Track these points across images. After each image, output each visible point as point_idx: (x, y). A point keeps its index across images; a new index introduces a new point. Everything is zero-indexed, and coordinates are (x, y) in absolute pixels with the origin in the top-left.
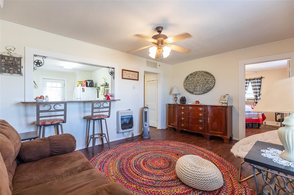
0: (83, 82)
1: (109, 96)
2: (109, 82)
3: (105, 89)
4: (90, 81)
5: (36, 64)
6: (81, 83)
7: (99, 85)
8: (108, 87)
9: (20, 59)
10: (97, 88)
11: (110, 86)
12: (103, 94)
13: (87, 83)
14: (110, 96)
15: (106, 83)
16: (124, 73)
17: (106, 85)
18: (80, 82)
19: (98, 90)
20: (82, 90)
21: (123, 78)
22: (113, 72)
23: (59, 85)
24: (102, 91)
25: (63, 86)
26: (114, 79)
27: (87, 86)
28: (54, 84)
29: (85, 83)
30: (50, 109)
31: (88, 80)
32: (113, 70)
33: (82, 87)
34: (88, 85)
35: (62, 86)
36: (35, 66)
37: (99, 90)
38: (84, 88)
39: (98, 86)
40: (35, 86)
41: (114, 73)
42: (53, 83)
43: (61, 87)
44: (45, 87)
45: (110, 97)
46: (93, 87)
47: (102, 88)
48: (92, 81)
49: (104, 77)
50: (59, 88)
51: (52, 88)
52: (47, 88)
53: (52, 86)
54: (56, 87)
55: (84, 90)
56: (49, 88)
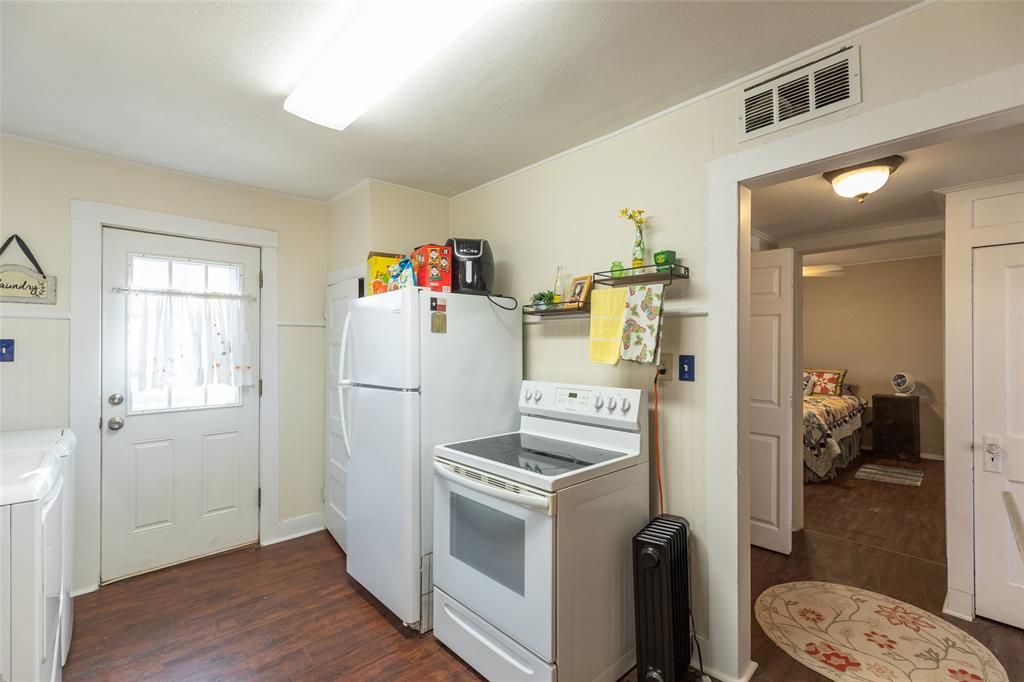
0: (434, 255)
13: (456, 266)
20: (430, 316)
23: (225, 279)
24: (628, 323)
25: (254, 290)
27: (457, 286)
28: (190, 275)
29: (445, 265)
33: (429, 294)
35: (243, 285)
38: (437, 296)
40: (34, 280)
42: (179, 267)
43: (240, 293)
44: (119, 290)
49: (632, 208)
50: (223, 301)
51: (176, 299)
52: (136, 303)
53: (175, 287)
54: (206, 296)
55: (445, 317)
56: (152, 298)
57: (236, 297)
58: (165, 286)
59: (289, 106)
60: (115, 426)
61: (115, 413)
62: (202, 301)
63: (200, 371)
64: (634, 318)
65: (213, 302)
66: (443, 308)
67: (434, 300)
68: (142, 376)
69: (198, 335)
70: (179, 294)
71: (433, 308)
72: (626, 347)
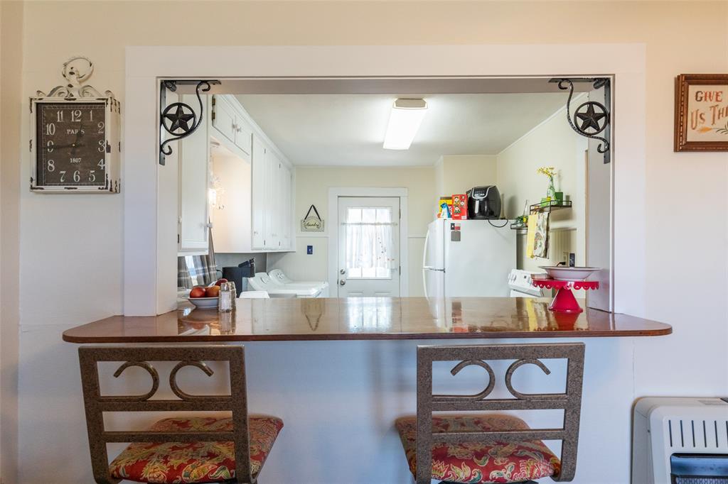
0: (457, 200)
1: (571, 283)
2: (575, 188)
3: (553, 225)
4: (483, 190)
5: (169, 123)
6: (449, 202)
7: (522, 210)
8: (567, 217)
9: (97, 109)
10: (513, 221)
11: (579, 208)
12: (541, 250)
13: (471, 202)
14: (578, 285)
15: (559, 195)
16: (693, 105)
17: (559, 205)
18: (444, 201)
19: (519, 229)
20: (449, 232)
21: (683, 145)
22: (598, 110)
24: (538, 235)
25: (396, 219)
26: (607, 160)
27: (471, 216)
28: (369, 214)
29: (464, 204)
30: (151, 394)
31: (477, 190)
32: (598, 95)
33: (451, 221)
34: (477, 211)
36: (165, 135)
37: (523, 232)
38: (456, 222)
39: (520, 214)
40: (318, 222)
41: (606, 115)
42: (365, 211)
43: (389, 221)
44: (343, 224)
45: (580, 295)
46: (497, 217)
47: (535, 223)
48: (493, 190)
49: (546, 166)
50: (382, 226)
51: (363, 226)
52: (349, 229)
53: (364, 221)
54: (375, 224)
55: (460, 233)
56: (354, 226)
57: (388, 224)
58: (360, 221)
59: (385, 146)
60: (343, 284)
61: (342, 278)
62: (373, 226)
63: (372, 261)
64: (539, 232)
65: (378, 227)
66: (459, 228)
67: (453, 224)
68: (351, 261)
69: (372, 243)
70: (365, 224)
71: (452, 229)
72: (535, 248)
